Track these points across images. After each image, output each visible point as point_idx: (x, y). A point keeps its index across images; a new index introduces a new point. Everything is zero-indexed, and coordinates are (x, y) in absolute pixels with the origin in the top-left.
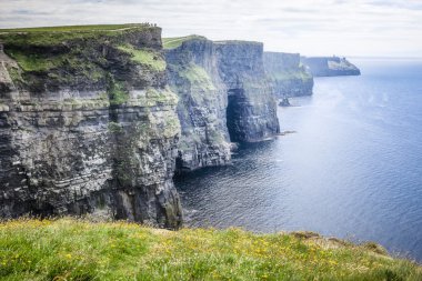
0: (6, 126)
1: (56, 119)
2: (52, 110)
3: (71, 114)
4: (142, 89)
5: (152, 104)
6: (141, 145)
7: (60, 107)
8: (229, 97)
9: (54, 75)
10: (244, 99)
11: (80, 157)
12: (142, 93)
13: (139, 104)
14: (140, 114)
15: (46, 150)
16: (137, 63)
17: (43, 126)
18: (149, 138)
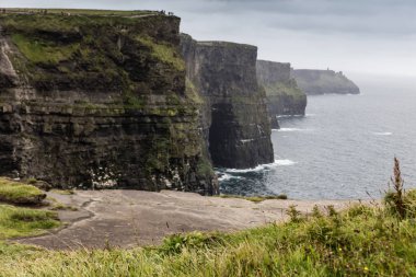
0: (8, 131)
1: (64, 126)
2: (60, 114)
3: (82, 120)
4: (162, 93)
5: (173, 114)
6: (159, 165)
7: (70, 111)
8: (214, 114)
9: (64, 69)
10: (232, 117)
11: (89, 176)
12: (162, 99)
13: (157, 112)
14: (159, 125)
15: (50, 166)
16: (157, 60)
17: (47, 135)
18: (168, 156)
